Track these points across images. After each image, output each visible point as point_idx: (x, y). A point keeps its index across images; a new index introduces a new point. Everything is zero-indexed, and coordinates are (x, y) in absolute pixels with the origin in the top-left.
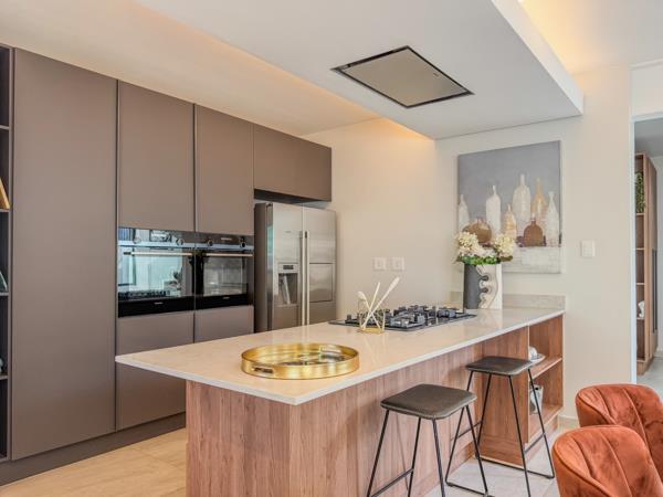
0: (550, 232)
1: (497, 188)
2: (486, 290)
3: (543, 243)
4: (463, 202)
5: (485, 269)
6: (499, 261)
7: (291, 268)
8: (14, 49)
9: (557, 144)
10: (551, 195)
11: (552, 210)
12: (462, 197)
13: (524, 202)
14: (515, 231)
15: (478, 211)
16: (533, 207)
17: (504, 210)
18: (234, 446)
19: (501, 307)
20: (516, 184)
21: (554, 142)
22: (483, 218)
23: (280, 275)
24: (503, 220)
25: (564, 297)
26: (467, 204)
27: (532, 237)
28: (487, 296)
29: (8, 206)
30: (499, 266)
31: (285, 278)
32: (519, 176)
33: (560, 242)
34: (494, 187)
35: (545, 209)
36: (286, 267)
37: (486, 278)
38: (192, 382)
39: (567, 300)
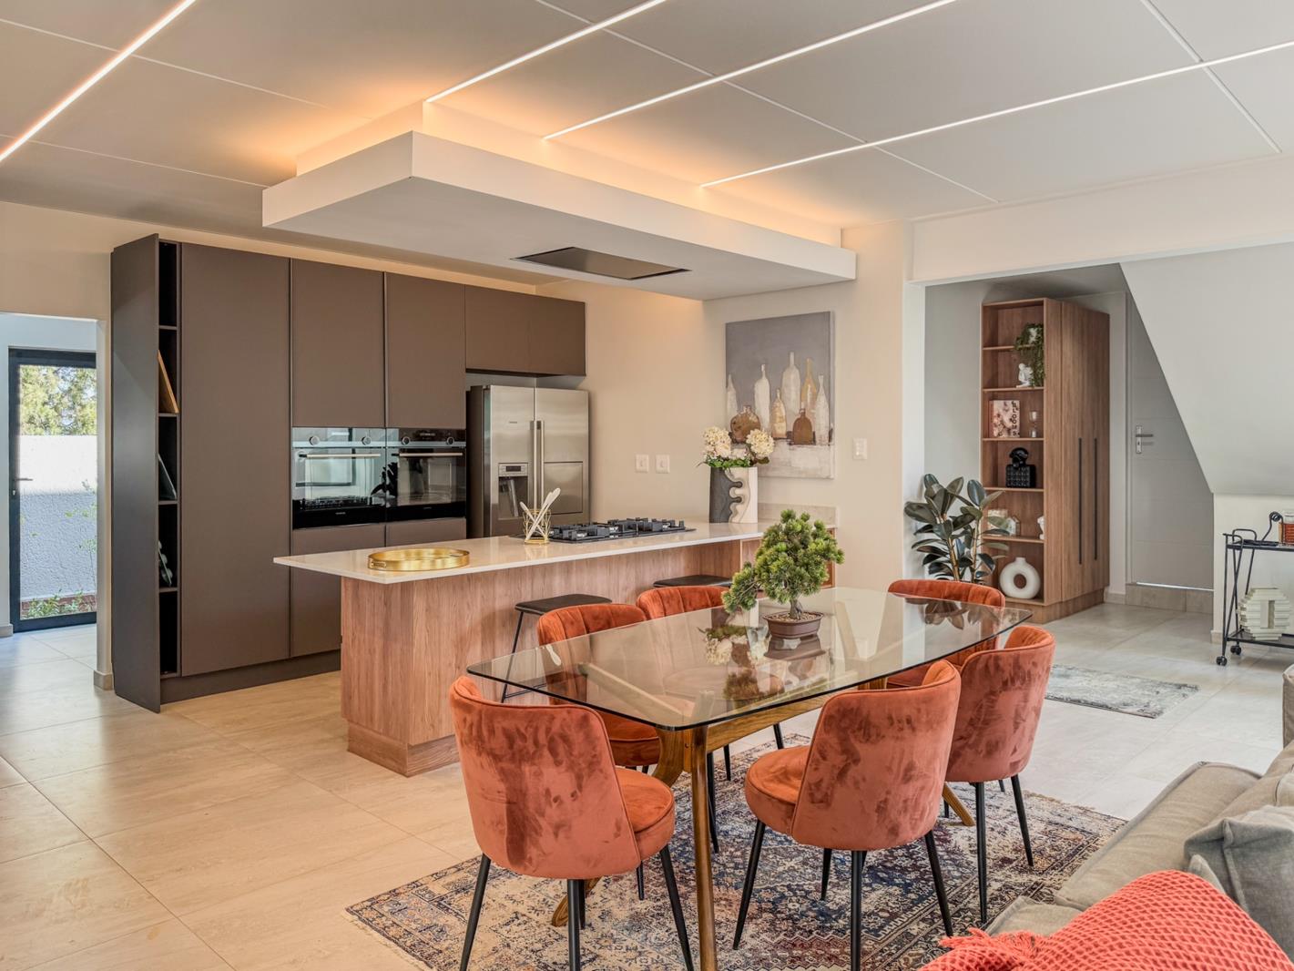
0: (820, 428)
1: (766, 369)
2: (739, 500)
3: (812, 441)
4: (731, 385)
5: (737, 473)
6: (752, 463)
7: (518, 469)
8: (181, 243)
9: (826, 317)
10: (821, 380)
11: (822, 400)
12: (730, 377)
13: (793, 388)
14: (784, 424)
15: (746, 398)
16: (802, 397)
17: (773, 398)
18: (376, 639)
19: (756, 520)
20: (786, 366)
21: (823, 313)
22: (751, 407)
23: (501, 479)
24: (772, 409)
25: (834, 509)
26: (735, 388)
27: (801, 434)
28: (739, 507)
29: (177, 411)
30: (753, 471)
31: (512, 482)
32: (789, 354)
33: (830, 438)
34: (763, 367)
35: (815, 397)
36: (509, 469)
37: (739, 485)
38: (346, 577)
39: (838, 511)
